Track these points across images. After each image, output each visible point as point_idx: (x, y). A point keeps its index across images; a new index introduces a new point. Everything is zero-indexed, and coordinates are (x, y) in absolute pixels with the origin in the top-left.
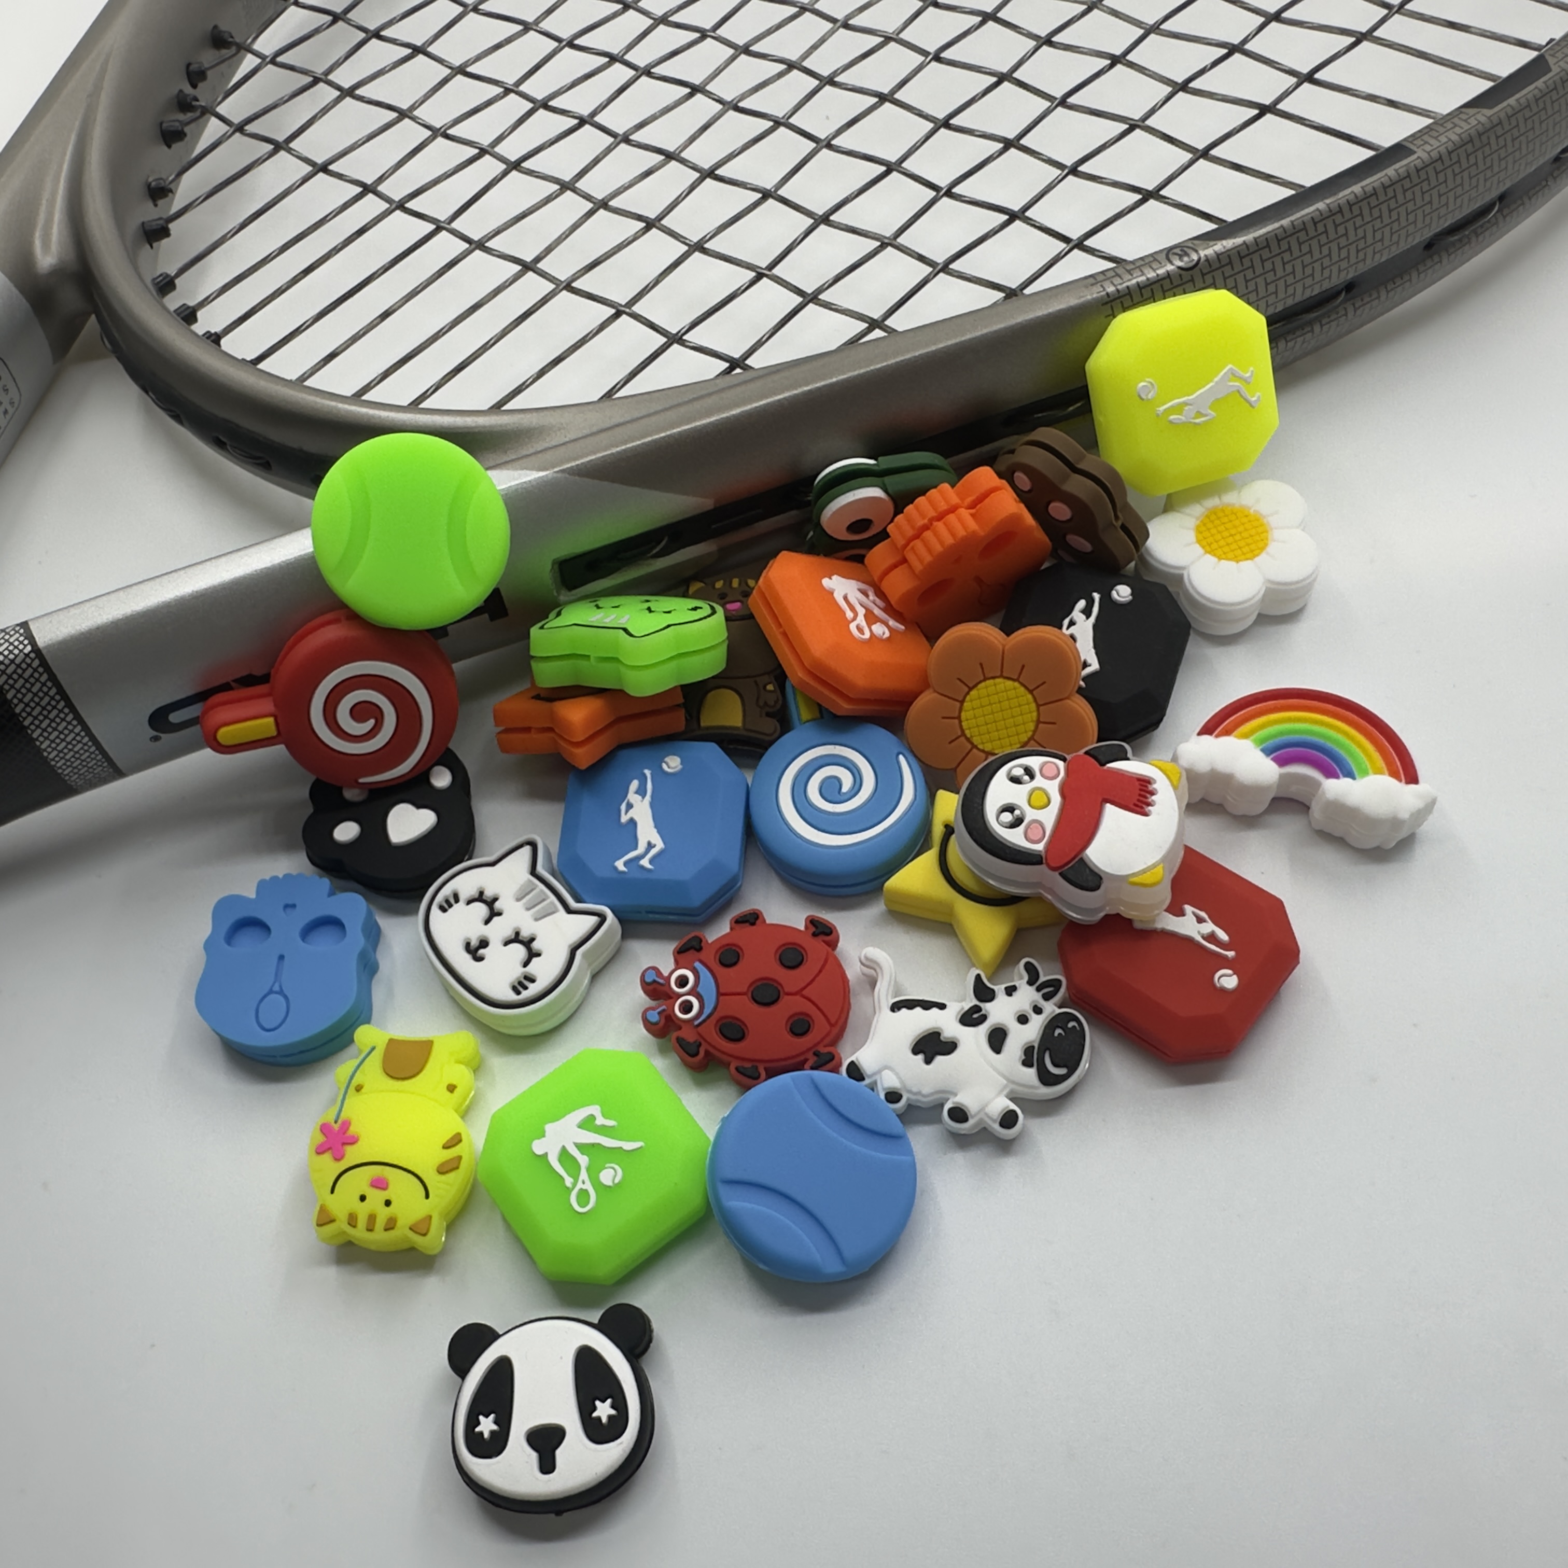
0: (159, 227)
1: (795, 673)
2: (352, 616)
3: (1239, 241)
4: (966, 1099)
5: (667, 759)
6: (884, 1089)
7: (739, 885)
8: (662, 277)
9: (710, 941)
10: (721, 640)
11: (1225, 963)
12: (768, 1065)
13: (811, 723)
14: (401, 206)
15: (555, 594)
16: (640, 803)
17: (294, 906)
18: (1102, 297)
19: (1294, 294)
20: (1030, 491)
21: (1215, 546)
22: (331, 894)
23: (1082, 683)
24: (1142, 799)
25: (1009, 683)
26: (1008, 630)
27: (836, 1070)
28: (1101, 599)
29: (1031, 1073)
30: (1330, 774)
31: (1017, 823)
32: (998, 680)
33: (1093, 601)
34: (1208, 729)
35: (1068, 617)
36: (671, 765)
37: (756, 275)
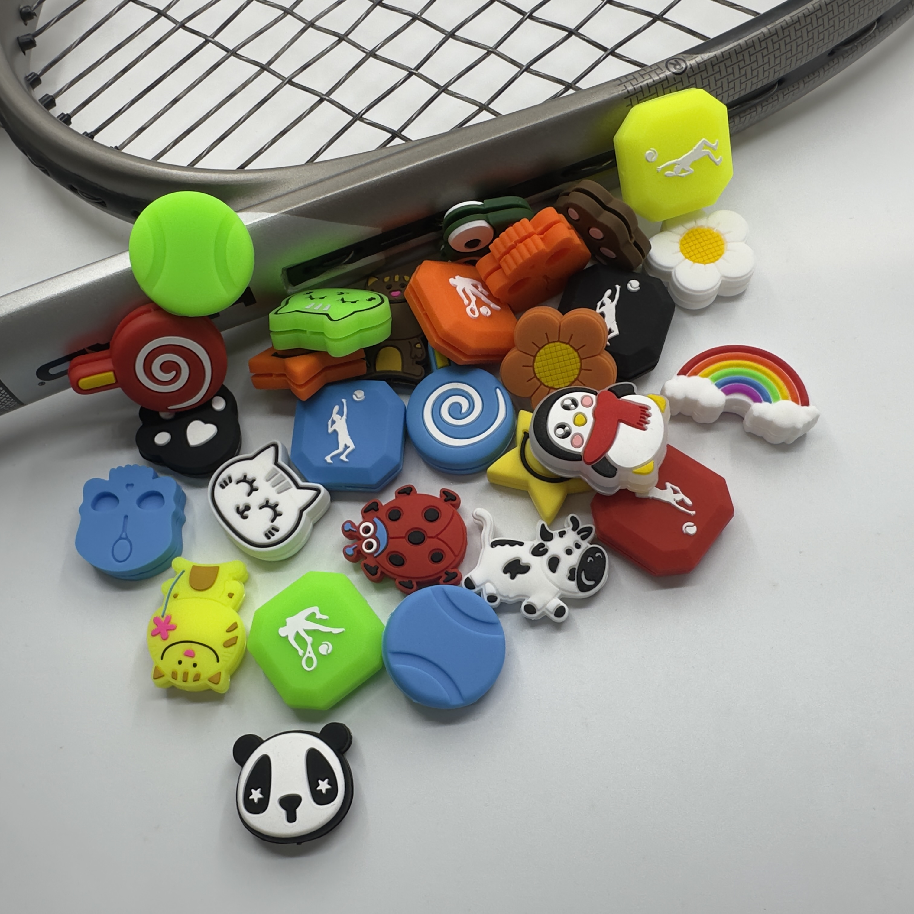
0: (28, 40)
1: (433, 339)
2: (158, 309)
3: (711, 54)
4: (534, 600)
5: (355, 392)
6: (487, 594)
7: (401, 468)
8: (349, 75)
9: (384, 504)
10: (387, 319)
11: (689, 518)
12: (418, 580)
13: (443, 369)
14: (182, 25)
15: (285, 288)
16: (339, 419)
17: (132, 485)
18: (625, 93)
19: (745, 89)
20: (577, 220)
21: (691, 254)
22: (156, 477)
23: (608, 343)
24: (642, 419)
25: (563, 345)
26: (564, 309)
27: (457, 584)
28: (620, 289)
29: (573, 584)
30: (756, 399)
31: (566, 435)
32: (556, 343)
33: (616, 290)
34: (684, 372)
35: (600, 300)
36: (359, 396)
37: (408, 74)
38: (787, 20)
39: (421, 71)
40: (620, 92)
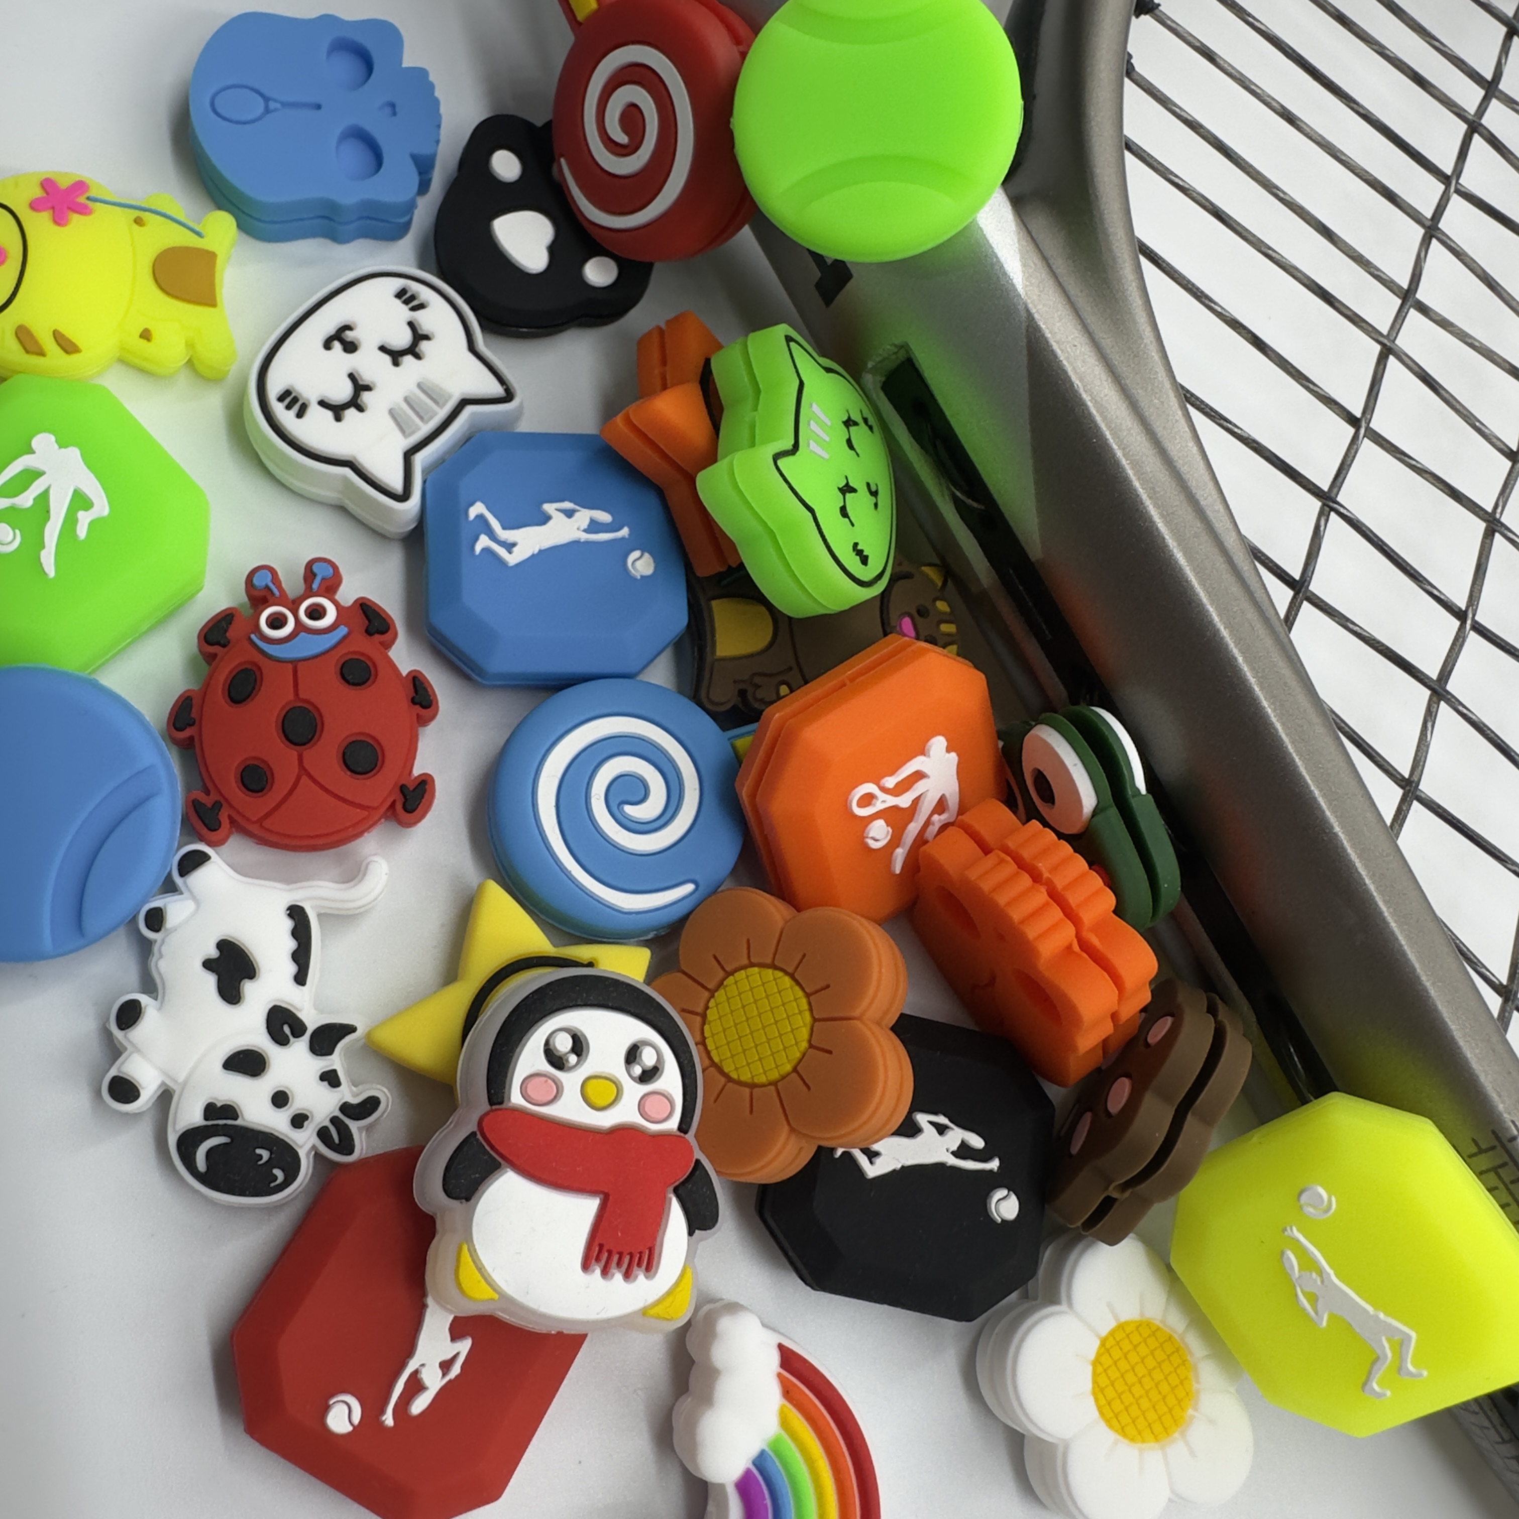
4: (151, 1023)
5: (647, 555)
6: (166, 907)
7: (485, 682)
9: (388, 647)
11: (373, 1410)
12: (196, 739)
13: (733, 754)
16: (577, 525)
17: (394, 114)
20: (1144, 1042)
21: (1116, 1353)
23: (839, 1152)
24: (615, 1258)
25: (804, 1033)
28: (990, 1172)
29: (196, 1117)
31: (555, 1060)
32: (808, 1015)
33: (985, 1160)
34: (792, 1364)
35: (951, 1121)
36: (638, 564)
37: (1460, 609)
39: (1473, 638)
40: (1505, 1115)
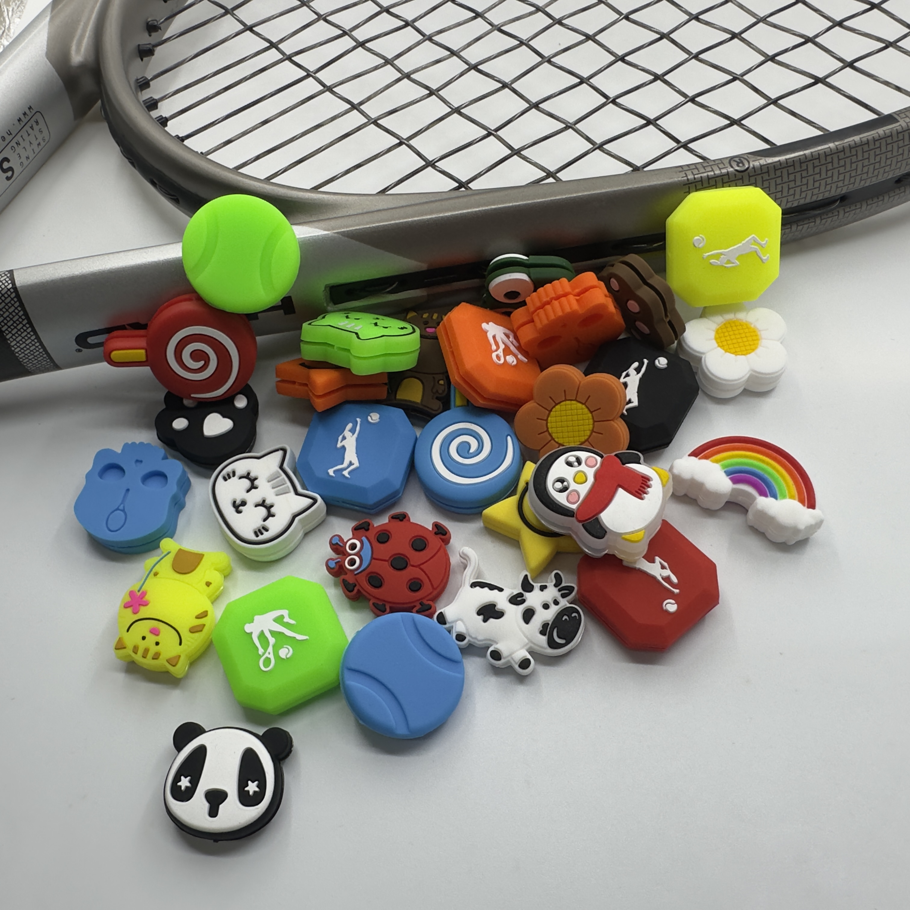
0: (148, 49)
1: (455, 377)
2: (200, 299)
3: (776, 159)
4: (502, 647)
5: (371, 414)
6: (456, 632)
7: (400, 495)
8: (431, 125)
9: (375, 526)
10: (414, 350)
11: (672, 595)
12: (392, 605)
13: (460, 408)
14: (289, 58)
15: (325, 305)
16: (350, 437)
17: (141, 461)
18: (684, 180)
19: (805, 198)
20: (618, 291)
21: (725, 343)
22: (165, 458)
23: (625, 412)
24: (641, 489)
25: (579, 405)
26: (586, 373)
27: (431, 616)
28: (648, 363)
29: (544, 639)
30: (763, 493)
31: (563, 490)
32: (573, 402)
33: (643, 363)
34: (695, 454)
35: (625, 371)
36: (373, 418)
37: (487, 134)
38: (856, 140)
39: (499, 133)
40: (680, 179)
